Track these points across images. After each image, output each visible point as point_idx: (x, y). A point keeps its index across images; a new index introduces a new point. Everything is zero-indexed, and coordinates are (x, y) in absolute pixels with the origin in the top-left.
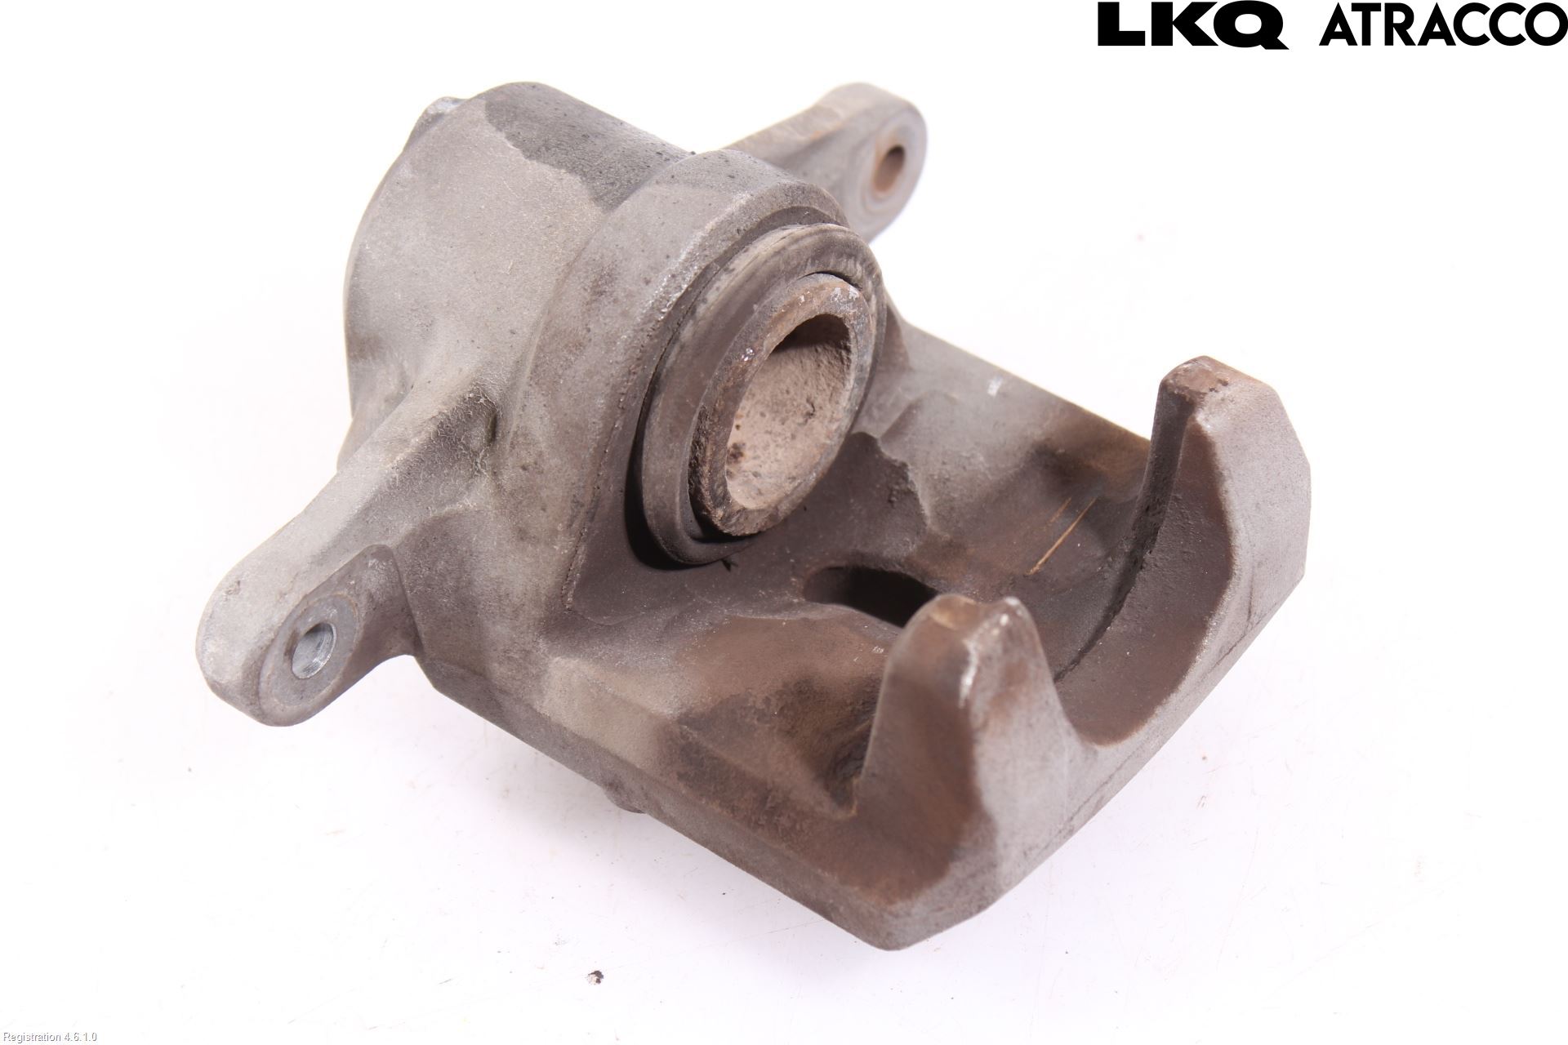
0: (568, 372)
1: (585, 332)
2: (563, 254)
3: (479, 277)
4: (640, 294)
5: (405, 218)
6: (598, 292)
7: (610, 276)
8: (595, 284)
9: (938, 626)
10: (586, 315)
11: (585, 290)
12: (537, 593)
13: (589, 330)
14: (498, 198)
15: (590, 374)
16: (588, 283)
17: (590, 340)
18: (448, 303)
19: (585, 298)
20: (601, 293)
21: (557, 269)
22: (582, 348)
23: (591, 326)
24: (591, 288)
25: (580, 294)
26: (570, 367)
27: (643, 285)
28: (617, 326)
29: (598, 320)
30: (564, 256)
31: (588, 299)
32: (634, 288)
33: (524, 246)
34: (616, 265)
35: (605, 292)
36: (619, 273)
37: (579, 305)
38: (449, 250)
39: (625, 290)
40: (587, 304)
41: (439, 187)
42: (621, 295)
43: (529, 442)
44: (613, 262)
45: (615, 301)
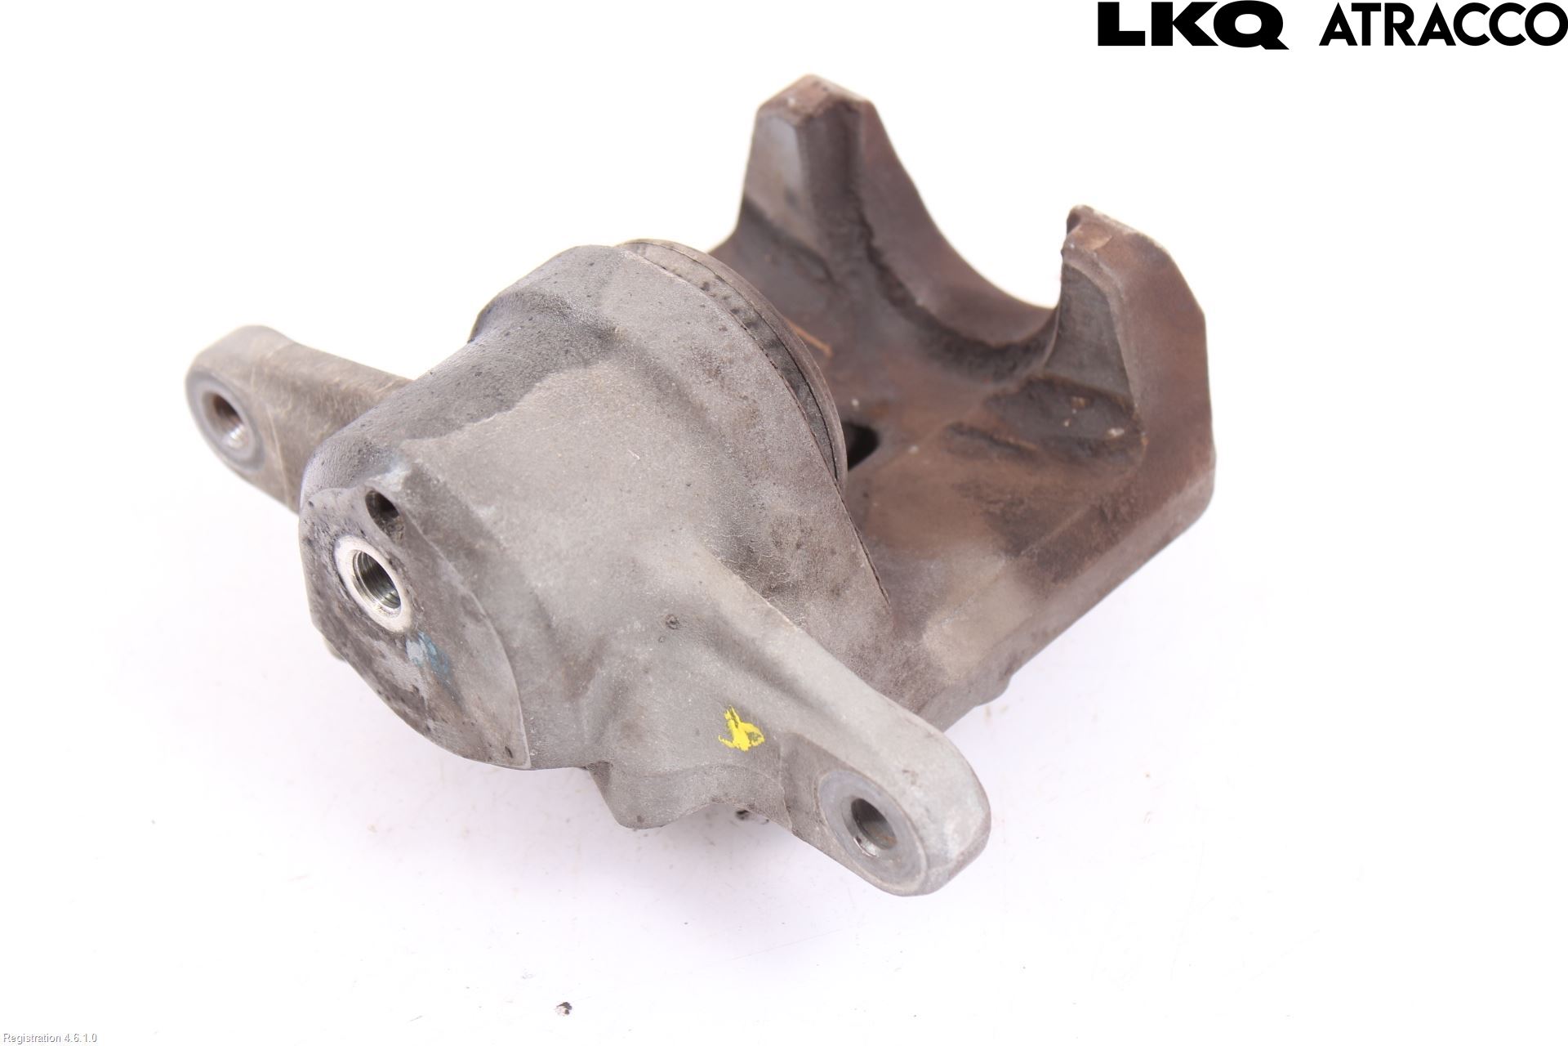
0: (767, 440)
1: (745, 402)
2: (643, 403)
3: (628, 489)
4: (734, 339)
5: (535, 531)
6: (716, 373)
7: (705, 356)
8: (707, 372)
9: (1104, 247)
10: (732, 393)
11: (709, 382)
12: (878, 614)
13: (746, 398)
14: (555, 440)
15: (780, 420)
16: (704, 377)
17: (755, 401)
18: (630, 533)
19: (717, 386)
20: (718, 371)
21: (656, 413)
22: (757, 413)
23: (744, 394)
24: (710, 377)
25: (710, 389)
26: (764, 435)
27: (726, 333)
28: (755, 371)
29: (742, 384)
30: (646, 403)
31: (718, 383)
32: (726, 342)
33: (618, 433)
34: (696, 348)
35: (718, 367)
36: (706, 348)
37: (720, 394)
38: (588, 503)
39: (724, 349)
40: (722, 387)
41: (517, 487)
42: (728, 355)
43: (786, 525)
44: (692, 350)
45: (731, 362)
